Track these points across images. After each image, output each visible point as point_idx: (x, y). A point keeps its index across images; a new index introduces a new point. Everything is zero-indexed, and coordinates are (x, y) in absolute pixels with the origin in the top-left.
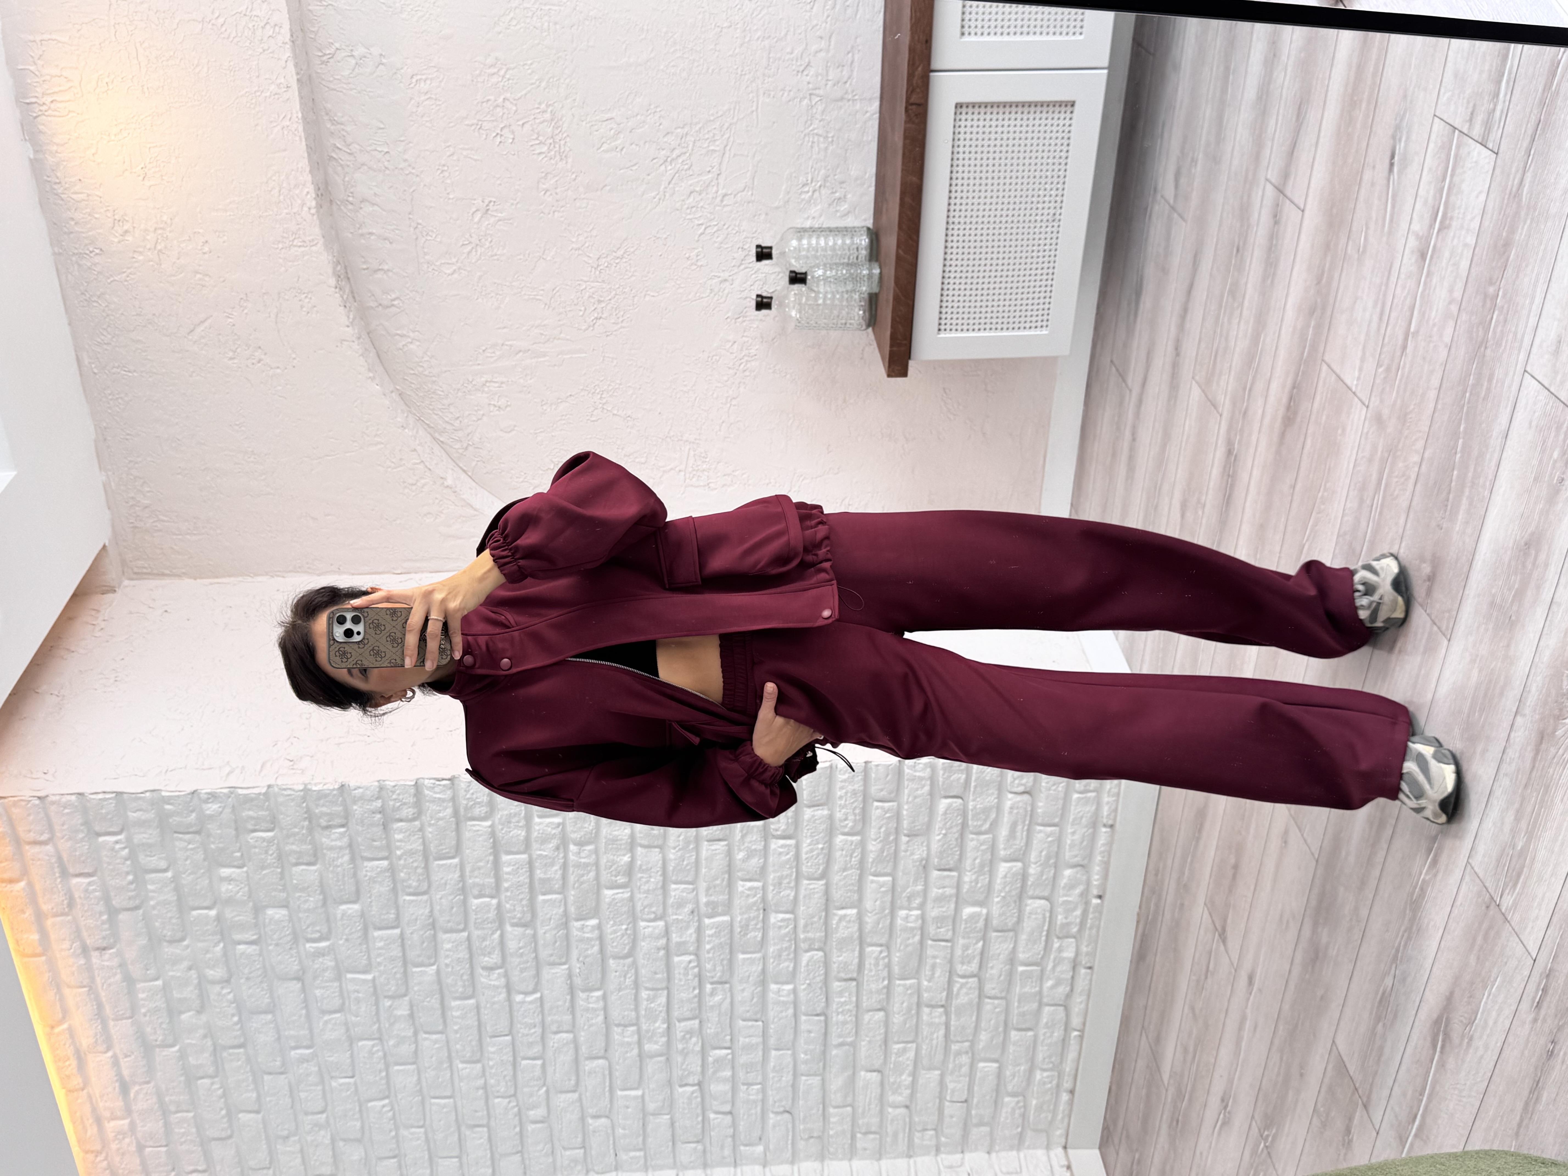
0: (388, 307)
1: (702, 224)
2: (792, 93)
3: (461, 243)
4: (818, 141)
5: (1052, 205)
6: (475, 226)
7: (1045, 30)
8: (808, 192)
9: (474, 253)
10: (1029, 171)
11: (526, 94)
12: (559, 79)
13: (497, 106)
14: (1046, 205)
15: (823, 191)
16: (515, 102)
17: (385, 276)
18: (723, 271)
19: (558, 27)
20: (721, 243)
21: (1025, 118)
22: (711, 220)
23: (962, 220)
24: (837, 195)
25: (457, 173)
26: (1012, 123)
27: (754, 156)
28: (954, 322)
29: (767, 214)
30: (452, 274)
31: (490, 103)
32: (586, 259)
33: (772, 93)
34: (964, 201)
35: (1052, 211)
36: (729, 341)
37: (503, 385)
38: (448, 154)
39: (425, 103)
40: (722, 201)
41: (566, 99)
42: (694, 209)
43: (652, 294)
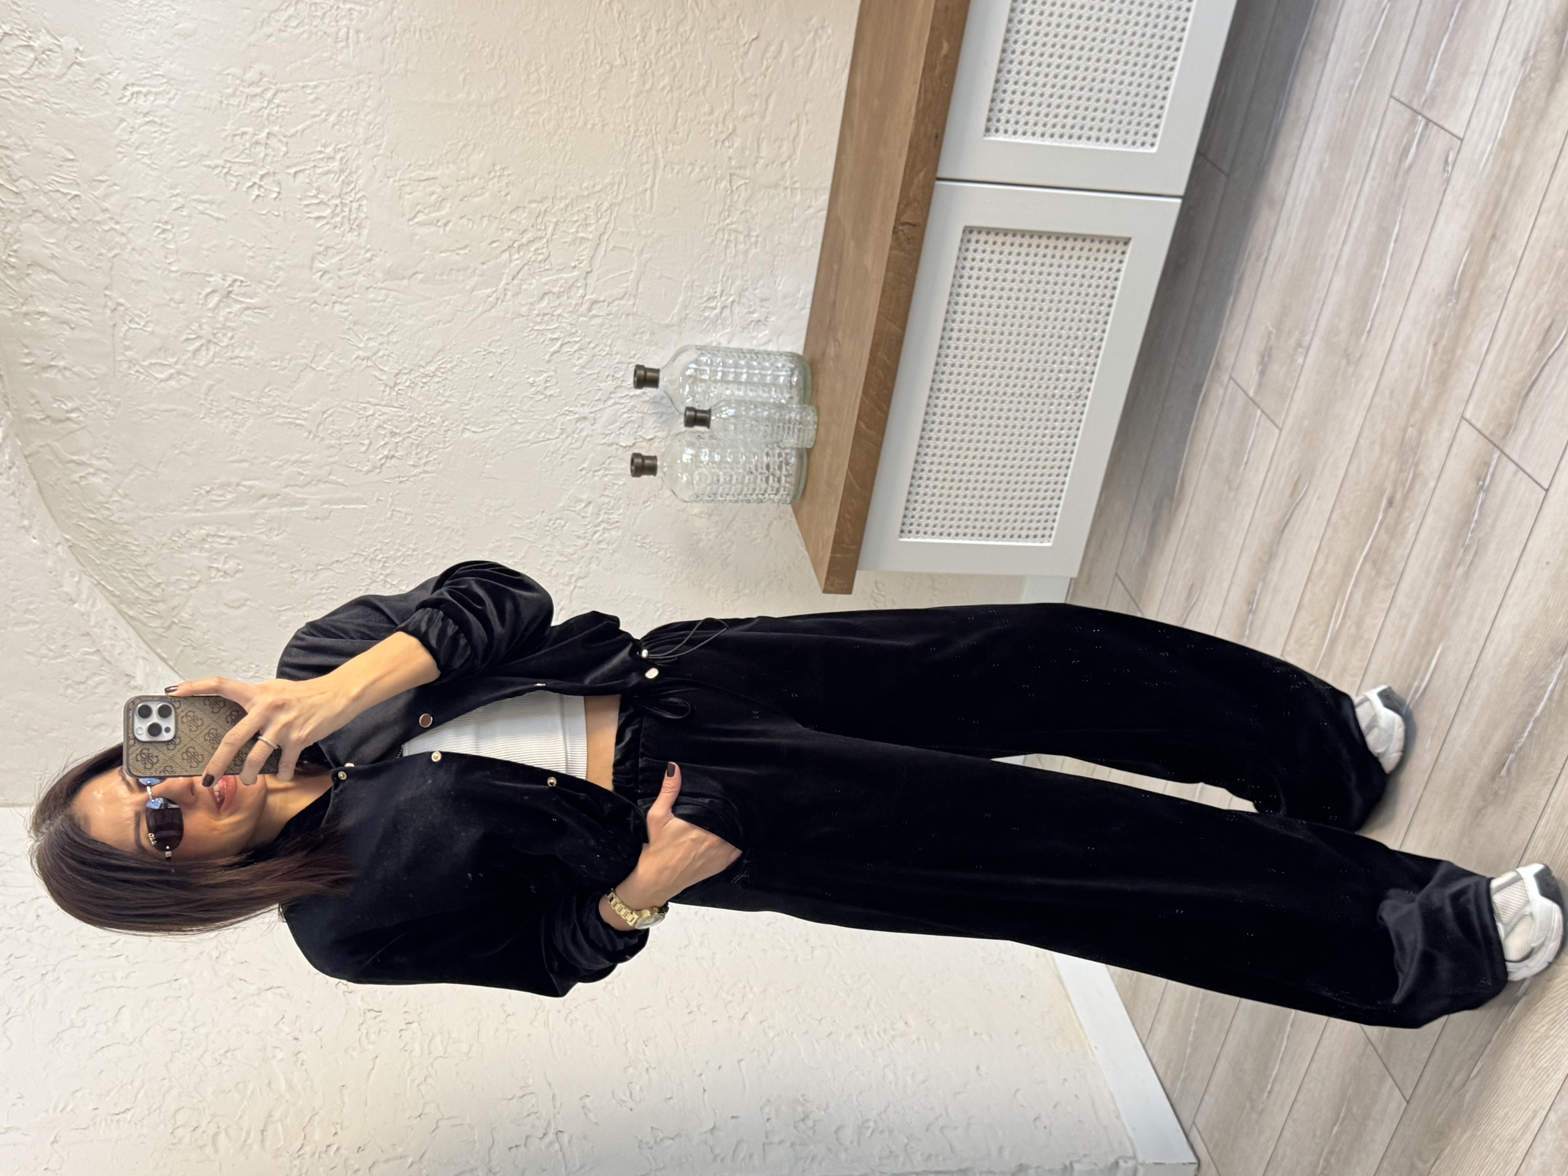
0: (60, 421)
1: (557, 339)
2: (705, 169)
3: (184, 337)
4: (736, 239)
5: (1079, 376)
6: (210, 314)
7: (1103, 135)
8: (715, 308)
9: (204, 353)
10: (1054, 328)
11: (303, 131)
12: (358, 113)
13: (257, 143)
14: (1071, 376)
15: (736, 309)
16: (285, 140)
17: (59, 377)
18: (583, 405)
19: (362, 36)
20: (583, 367)
21: (1058, 255)
22: (571, 334)
23: (952, 387)
24: (756, 315)
25: (187, 235)
26: (1039, 260)
27: (641, 253)
28: (923, 522)
29: (653, 334)
30: (167, 380)
31: (247, 137)
32: (377, 374)
33: (677, 168)
34: (957, 362)
35: (1077, 384)
36: (581, 501)
37: (235, 542)
38: (174, 206)
39: (141, 129)
40: (590, 310)
41: (365, 143)
42: (546, 318)
43: (473, 429)
